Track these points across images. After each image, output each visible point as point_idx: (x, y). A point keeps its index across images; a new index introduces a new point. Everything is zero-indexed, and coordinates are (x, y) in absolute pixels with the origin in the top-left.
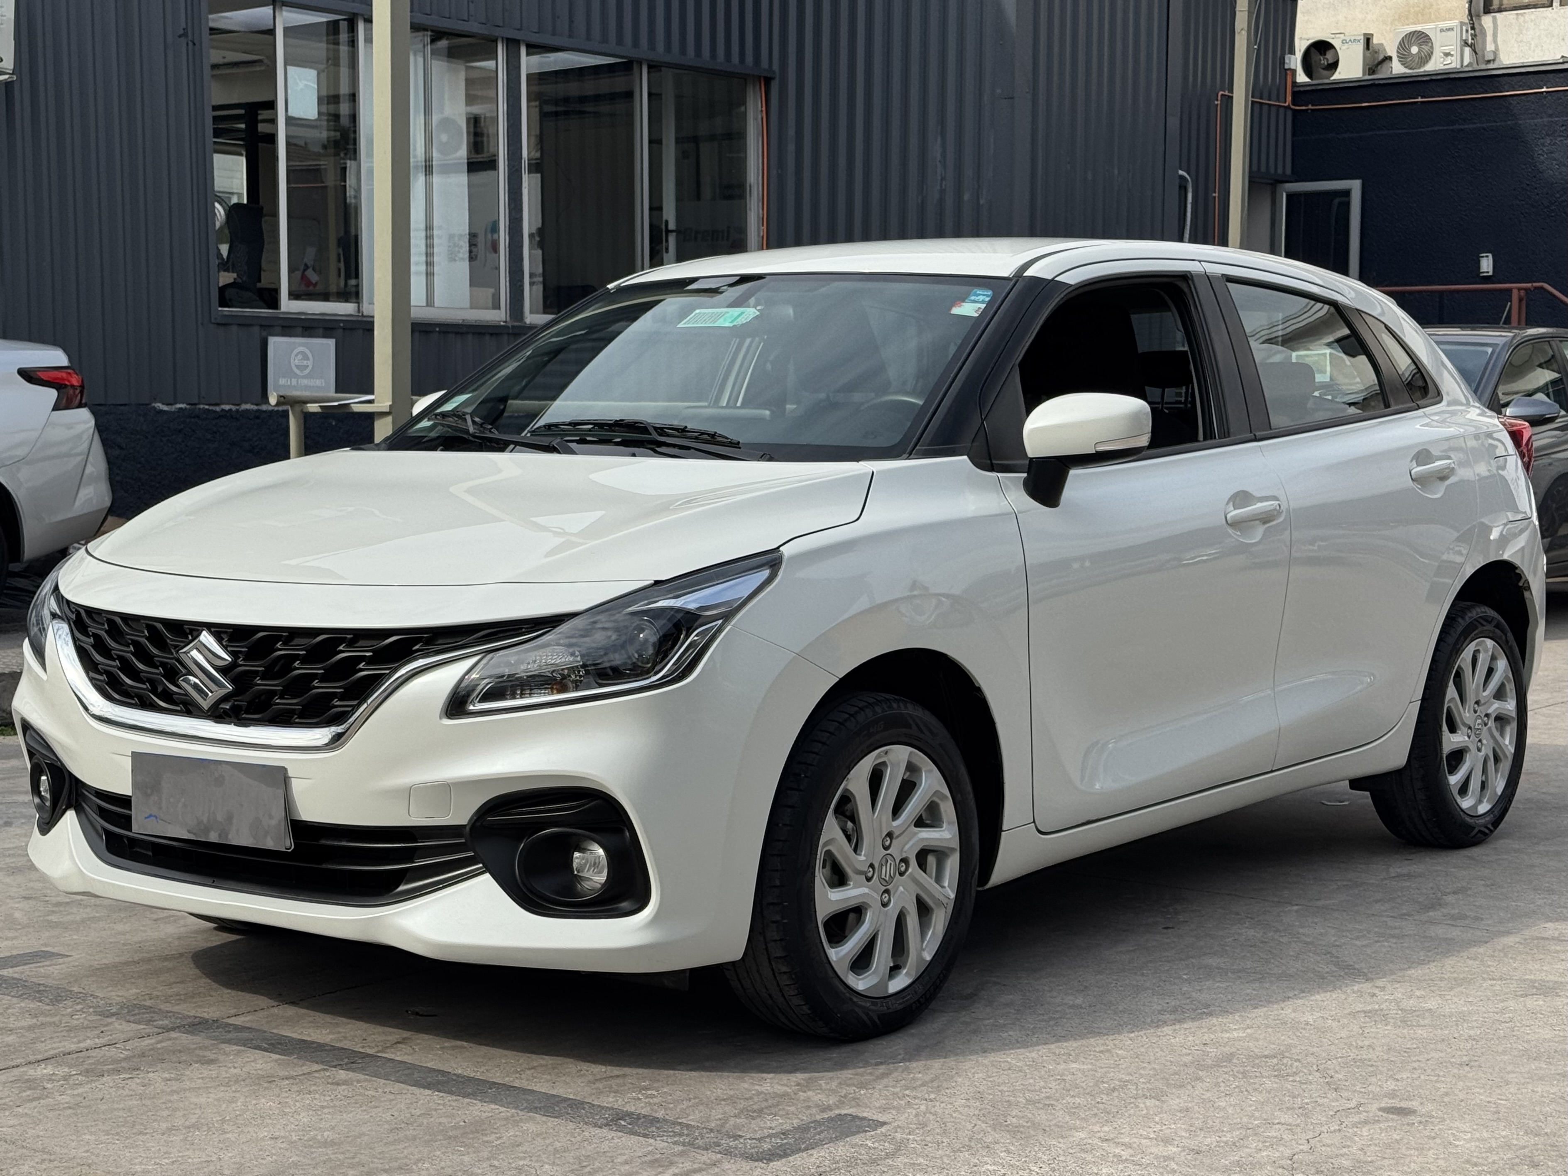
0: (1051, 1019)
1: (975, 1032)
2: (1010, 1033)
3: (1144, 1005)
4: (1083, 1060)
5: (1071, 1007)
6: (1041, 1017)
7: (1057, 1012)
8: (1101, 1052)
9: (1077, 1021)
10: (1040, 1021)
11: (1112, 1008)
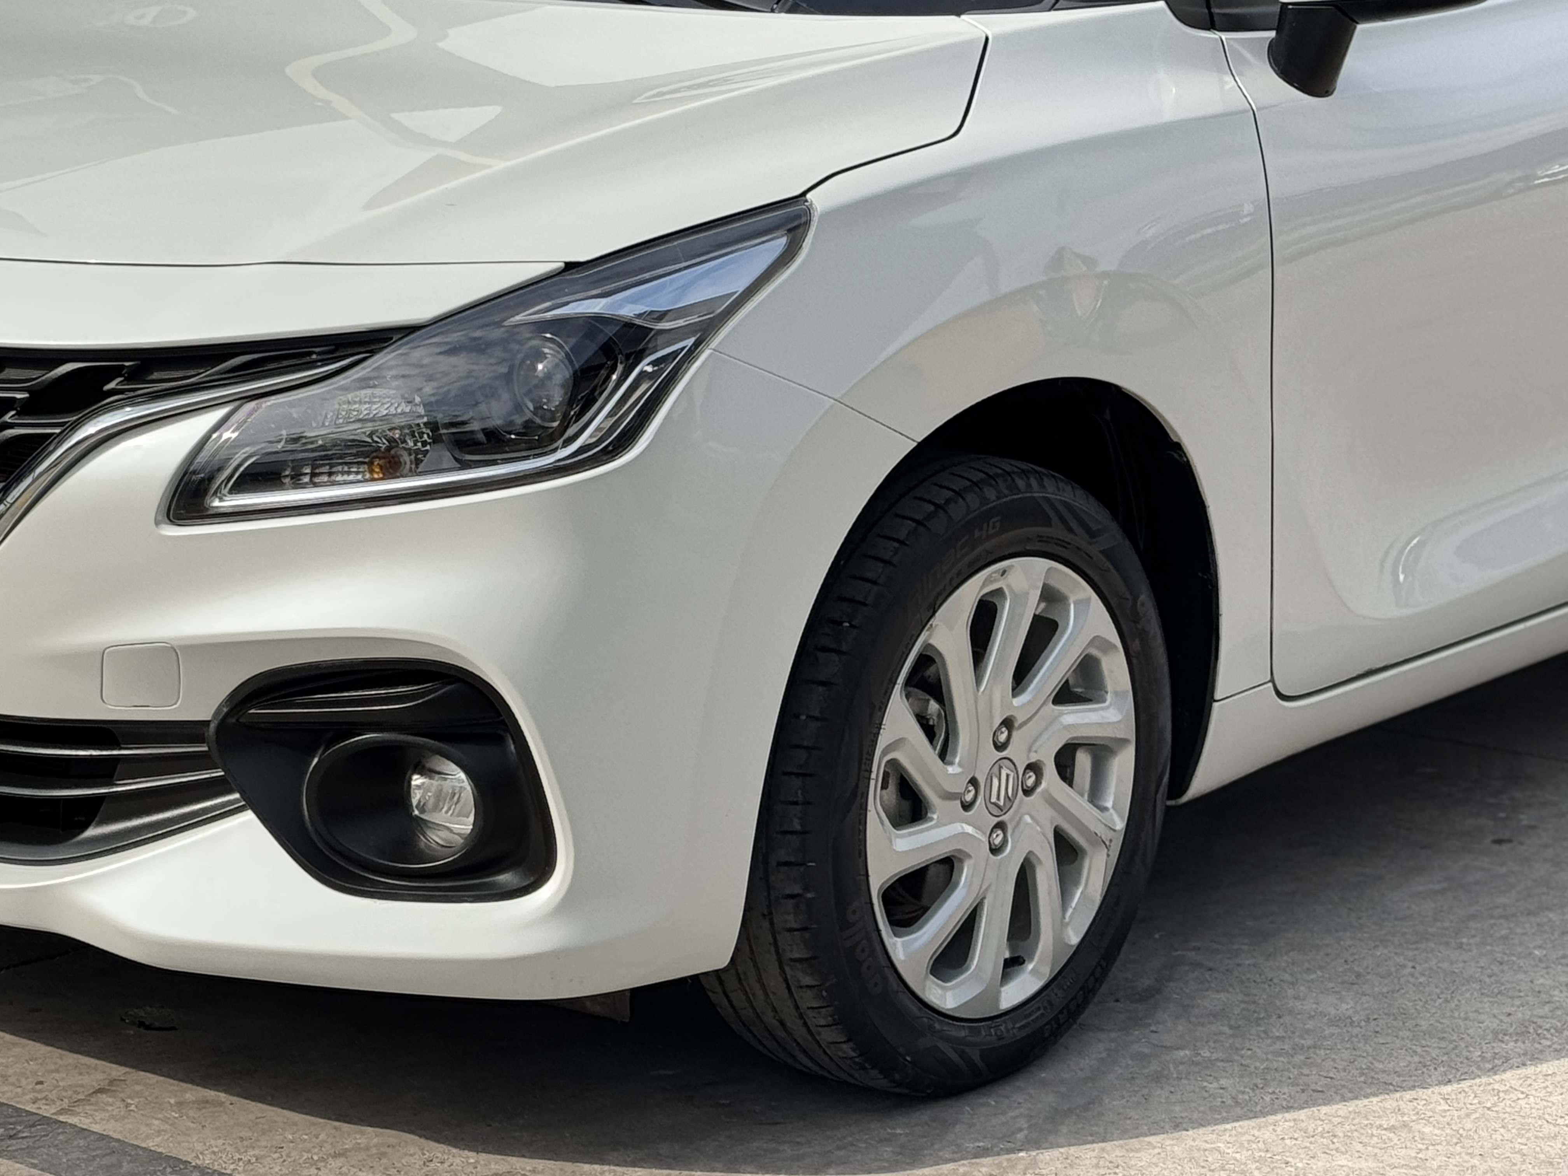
0: (1297, 1049)
1: (1158, 1078)
2: (1223, 1082)
3: (1466, 1019)
4: (1359, 1147)
5: (1333, 1022)
6: (1278, 1046)
7: (1308, 1032)
8: (1392, 1129)
9: (1346, 1054)
10: (1278, 1054)
11: (1410, 1024)
